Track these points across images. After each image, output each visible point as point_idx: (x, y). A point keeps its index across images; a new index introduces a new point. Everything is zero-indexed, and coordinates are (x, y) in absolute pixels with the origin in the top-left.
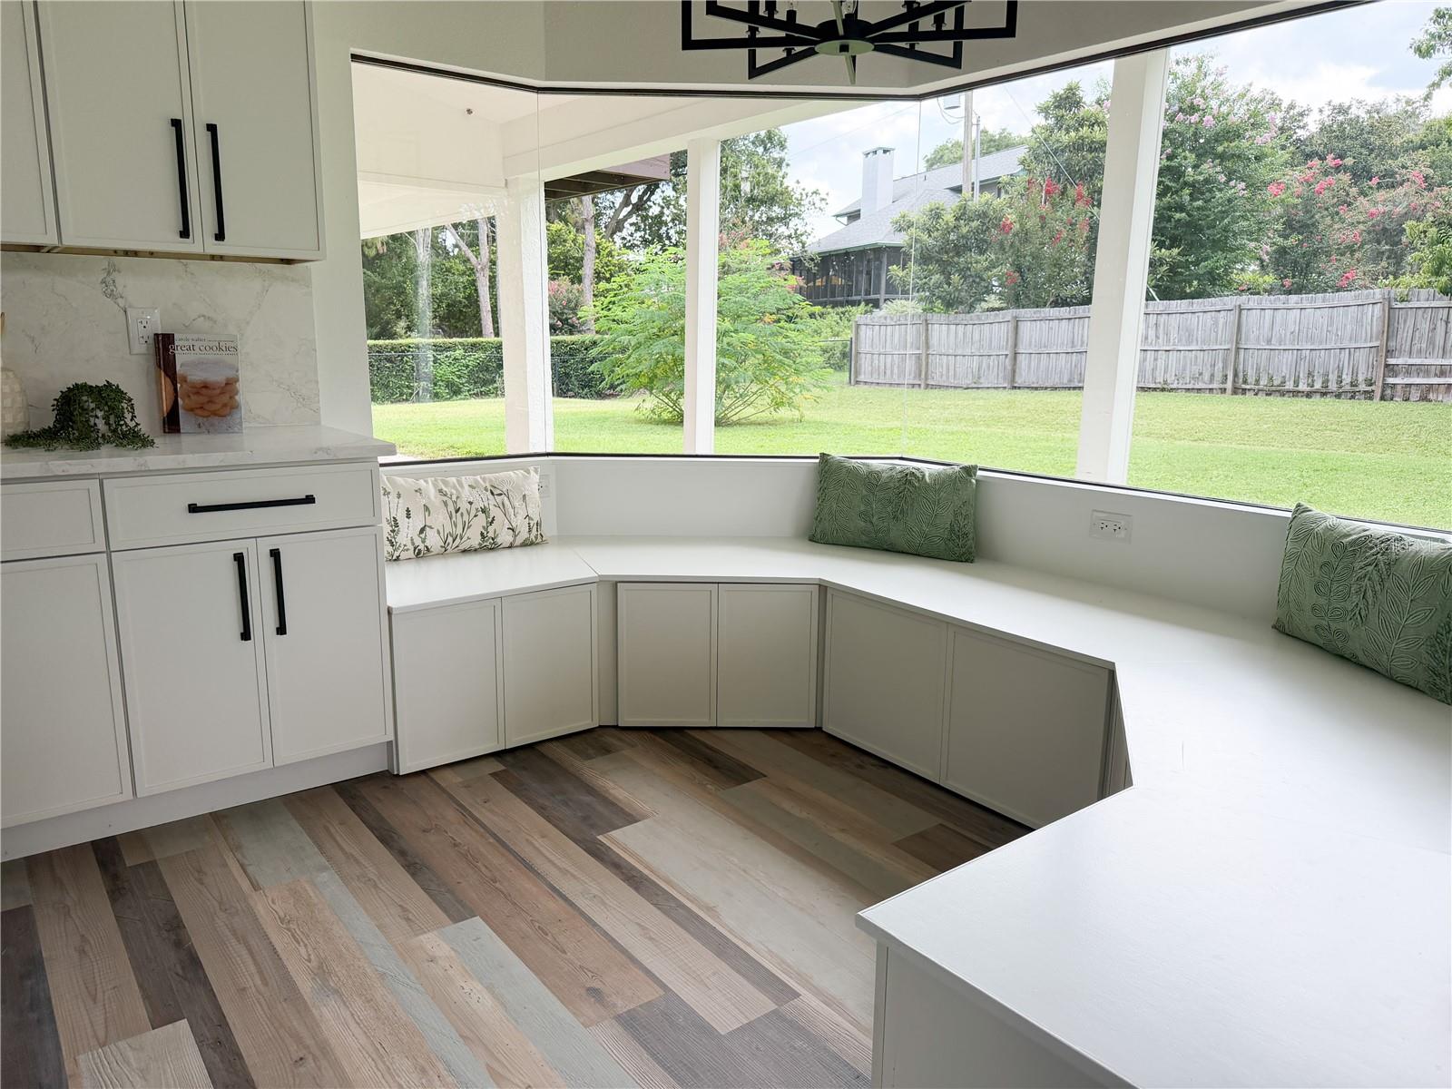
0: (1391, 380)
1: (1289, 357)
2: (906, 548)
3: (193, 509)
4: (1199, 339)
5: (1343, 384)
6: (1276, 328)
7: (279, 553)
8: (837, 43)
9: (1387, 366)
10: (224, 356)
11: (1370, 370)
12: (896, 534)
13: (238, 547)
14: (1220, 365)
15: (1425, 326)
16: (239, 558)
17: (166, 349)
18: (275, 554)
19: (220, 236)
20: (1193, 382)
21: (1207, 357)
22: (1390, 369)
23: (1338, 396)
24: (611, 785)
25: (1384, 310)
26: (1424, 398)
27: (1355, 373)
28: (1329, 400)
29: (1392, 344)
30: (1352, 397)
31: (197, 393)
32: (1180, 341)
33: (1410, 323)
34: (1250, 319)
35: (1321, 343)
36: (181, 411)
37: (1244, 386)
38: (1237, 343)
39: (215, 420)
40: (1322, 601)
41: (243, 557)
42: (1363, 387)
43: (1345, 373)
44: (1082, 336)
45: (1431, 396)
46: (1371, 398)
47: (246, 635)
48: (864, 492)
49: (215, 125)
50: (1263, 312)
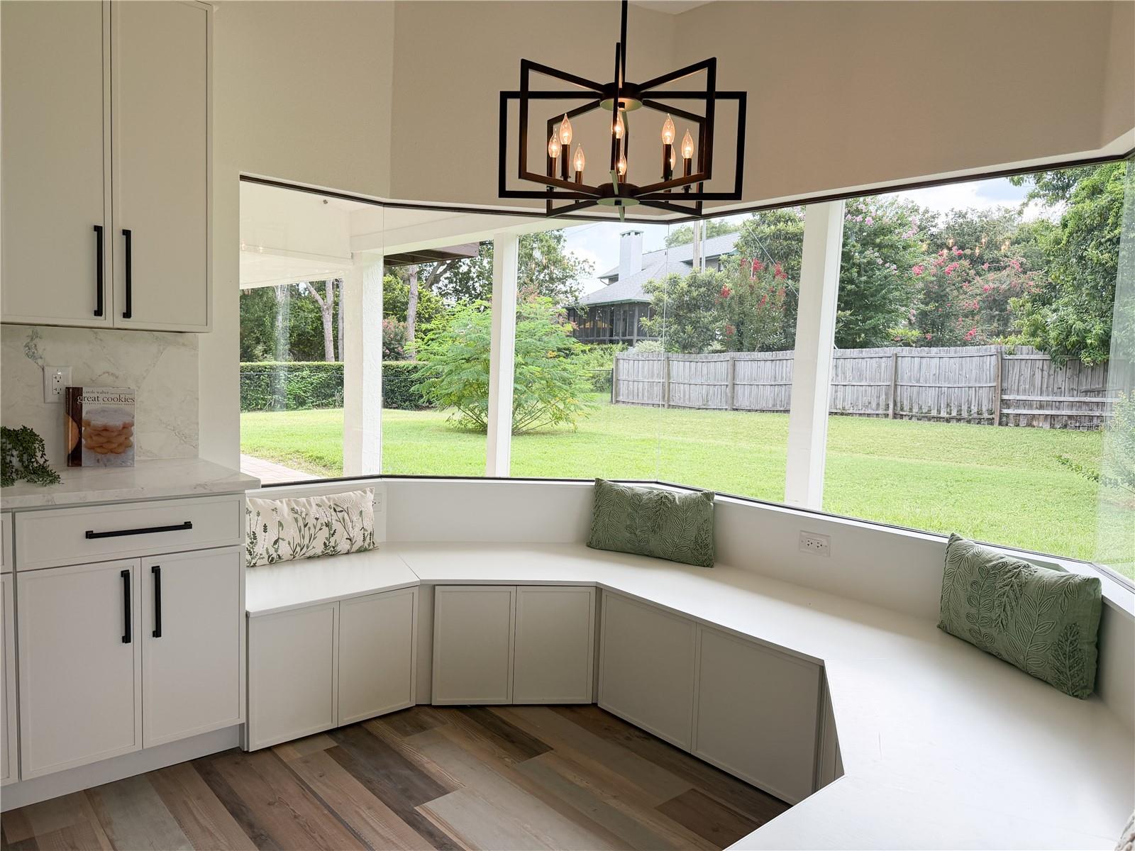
0: (1005, 411)
1: (933, 392)
2: (662, 555)
3: (90, 535)
4: (868, 377)
5: (972, 413)
6: (923, 371)
7: (160, 569)
8: (613, 200)
9: (1002, 400)
10: (122, 406)
11: (991, 403)
12: (654, 544)
13: (125, 565)
14: (883, 397)
15: (1027, 373)
16: (125, 575)
17: (75, 400)
18: (156, 571)
19: (127, 315)
20: (864, 409)
21: (874, 391)
22: (1005, 403)
23: (969, 422)
24: (425, 759)
25: (998, 361)
26: (1030, 425)
27: (980, 405)
28: (962, 424)
29: (1005, 385)
30: (979, 423)
31: (99, 435)
32: (854, 378)
33: (1017, 370)
34: (904, 364)
35: (955, 382)
36: (83, 449)
37: (901, 413)
38: (895, 381)
39: (112, 456)
40: (974, 611)
41: (129, 574)
42: (986, 415)
43: (972, 405)
44: (782, 374)
45: (1035, 423)
46: (992, 424)
47: (127, 639)
48: (630, 510)
49: (130, 231)
50: (913, 359)
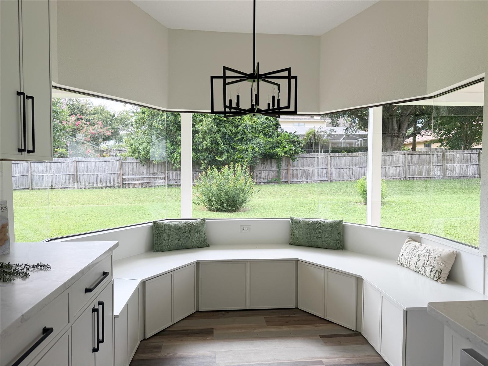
0: (124, 182)
1: (94, 176)
4: (63, 171)
5: (111, 184)
6: (89, 168)
9: (123, 178)
11: (118, 180)
14: (71, 179)
15: (131, 167)
20: (62, 185)
21: (67, 177)
22: (124, 179)
23: (110, 187)
25: (120, 163)
26: (134, 187)
27: (114, 181)
28: (108, 189)
29: (123, 172)
30: (114, 188)
32: (56, 172)
33: (127, 166)
34: (80, 165)
35: (103, 172)
37: (81, 186)
38: (77, 172)
42: (117, 185)
43: (111, 181)
44: (16, 170)
45: (135, 186)
46: (120, 188)
50: (83, 163)
